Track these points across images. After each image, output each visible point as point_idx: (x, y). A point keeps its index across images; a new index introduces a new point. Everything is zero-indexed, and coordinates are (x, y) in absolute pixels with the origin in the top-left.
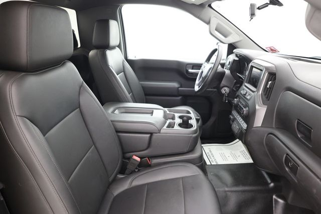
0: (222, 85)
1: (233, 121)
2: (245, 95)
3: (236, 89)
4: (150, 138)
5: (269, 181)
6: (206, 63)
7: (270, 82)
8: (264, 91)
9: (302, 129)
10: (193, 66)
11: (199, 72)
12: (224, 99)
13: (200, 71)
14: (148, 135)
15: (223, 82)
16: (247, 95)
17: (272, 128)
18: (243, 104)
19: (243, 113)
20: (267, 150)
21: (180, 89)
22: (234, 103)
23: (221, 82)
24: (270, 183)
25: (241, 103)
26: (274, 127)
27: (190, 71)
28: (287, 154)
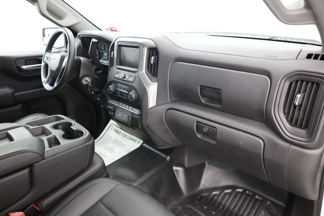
0: (81, 75)
1: (114, 111)
2: (124, 77)
3: (98, 76)
4: (31, 173)
5: (164, 156)
6: (48, 53)
7: (153, 57)
8: (148, 69)
9: (209, 93)
10: (26, 61)
11: (41, 66)
12: (90, 91)
13: (43, 64)
14: (26, 171)
15: (82, 72)
16: (127, 77)
17: (168, 103)
18: (124, 89)
19: (131, 98)
20: (167, 127)
21: (15, 94)
22: (110, 91)
23: (79, 72)
24: (166, 158)
25: (120, 88)
26: (169, 101)
27: (24, 67)
28: (198, 122)
